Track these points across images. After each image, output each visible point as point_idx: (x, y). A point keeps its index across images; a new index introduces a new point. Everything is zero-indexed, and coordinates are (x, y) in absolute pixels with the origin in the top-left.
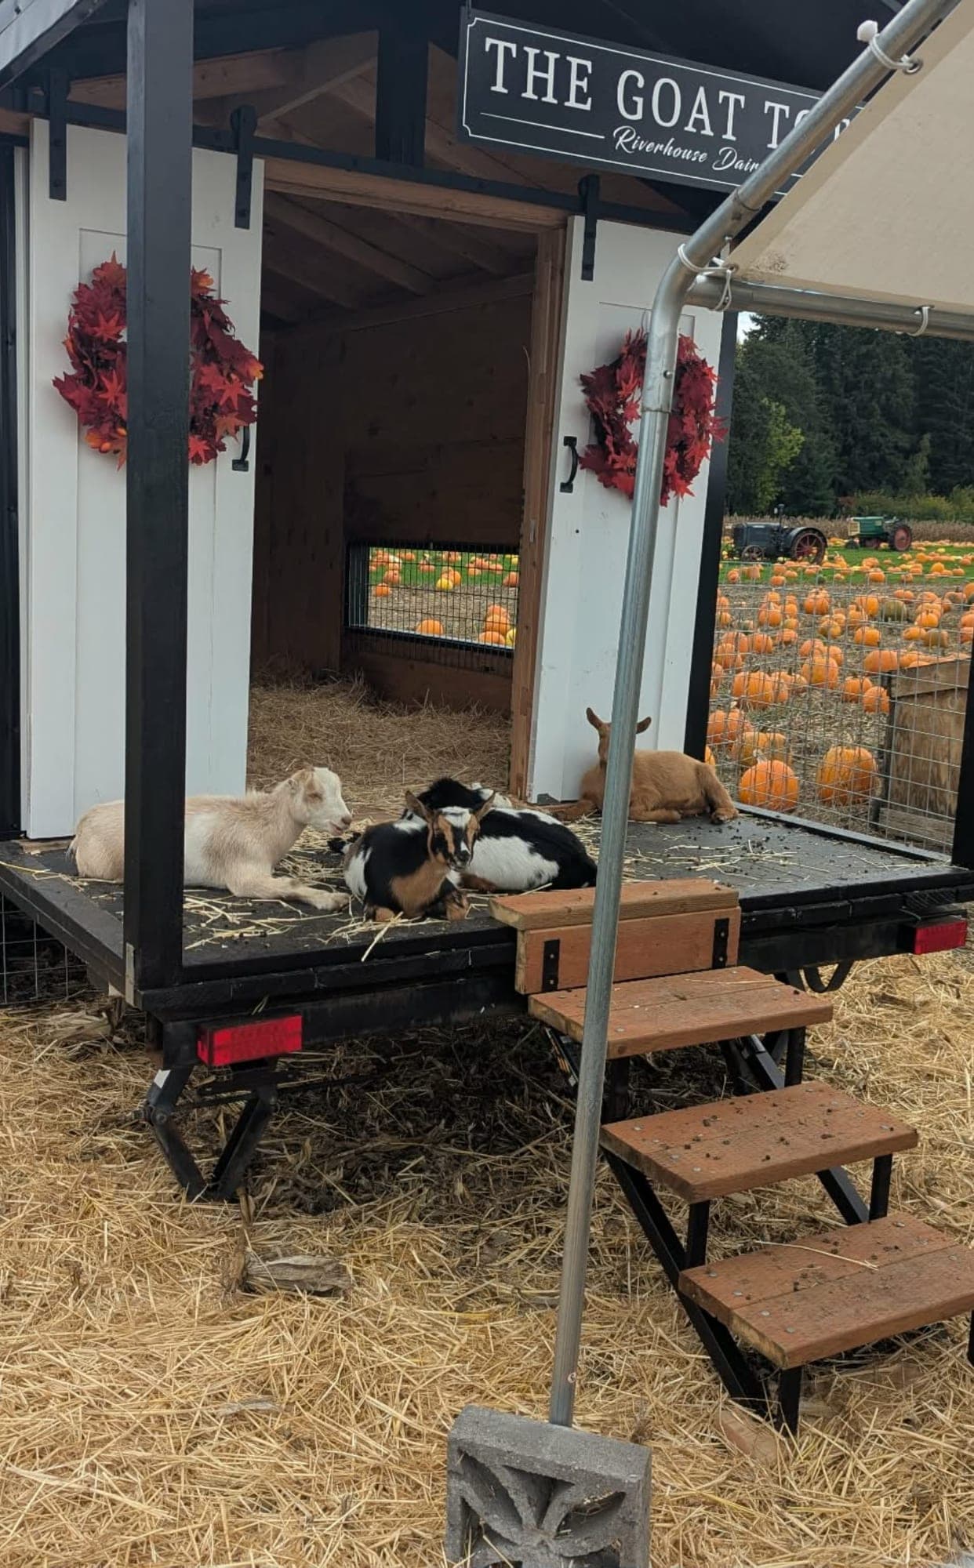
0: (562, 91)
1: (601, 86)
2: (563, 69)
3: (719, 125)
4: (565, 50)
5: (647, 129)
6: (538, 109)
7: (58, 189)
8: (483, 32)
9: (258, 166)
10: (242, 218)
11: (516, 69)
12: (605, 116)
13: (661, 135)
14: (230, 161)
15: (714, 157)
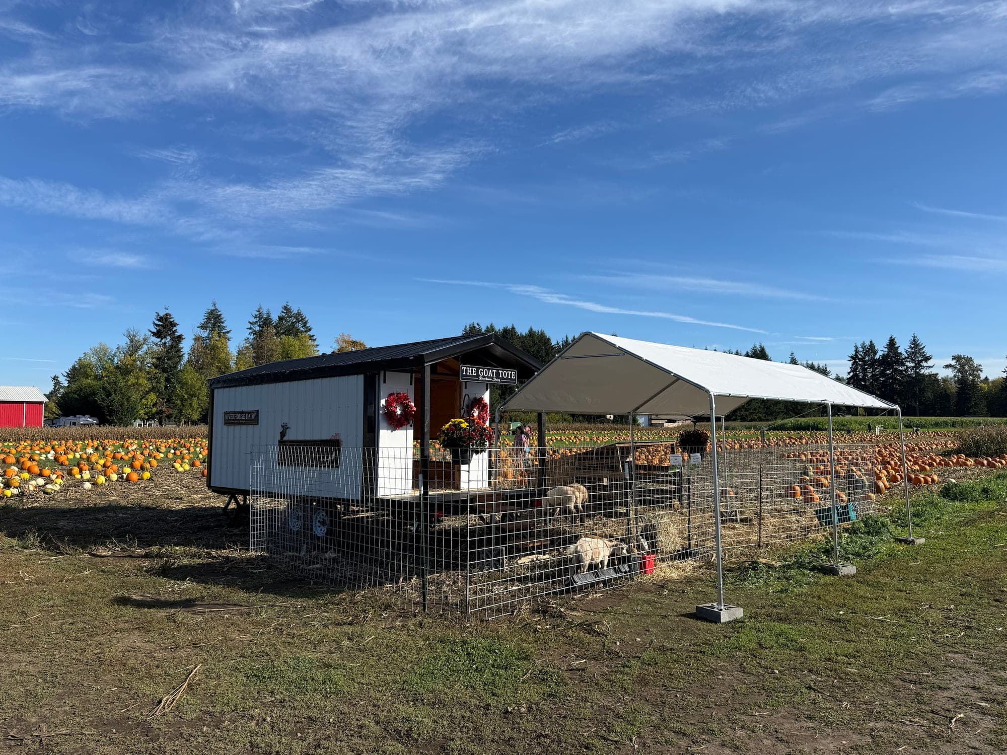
0: (472, 373)
1: (477, 372)
2: (472, 370)
3: (493, 375)
4: (472, 367)
5: (484, 377)
6: (469, 376)
7: (385, 382)
8: (462, 366)
9: (414, 375)
10: (411, 384)
11: (466, 371)
12: (478, 376)
13: (485, 377)
14: (410, 374)
15: (493, 379)
